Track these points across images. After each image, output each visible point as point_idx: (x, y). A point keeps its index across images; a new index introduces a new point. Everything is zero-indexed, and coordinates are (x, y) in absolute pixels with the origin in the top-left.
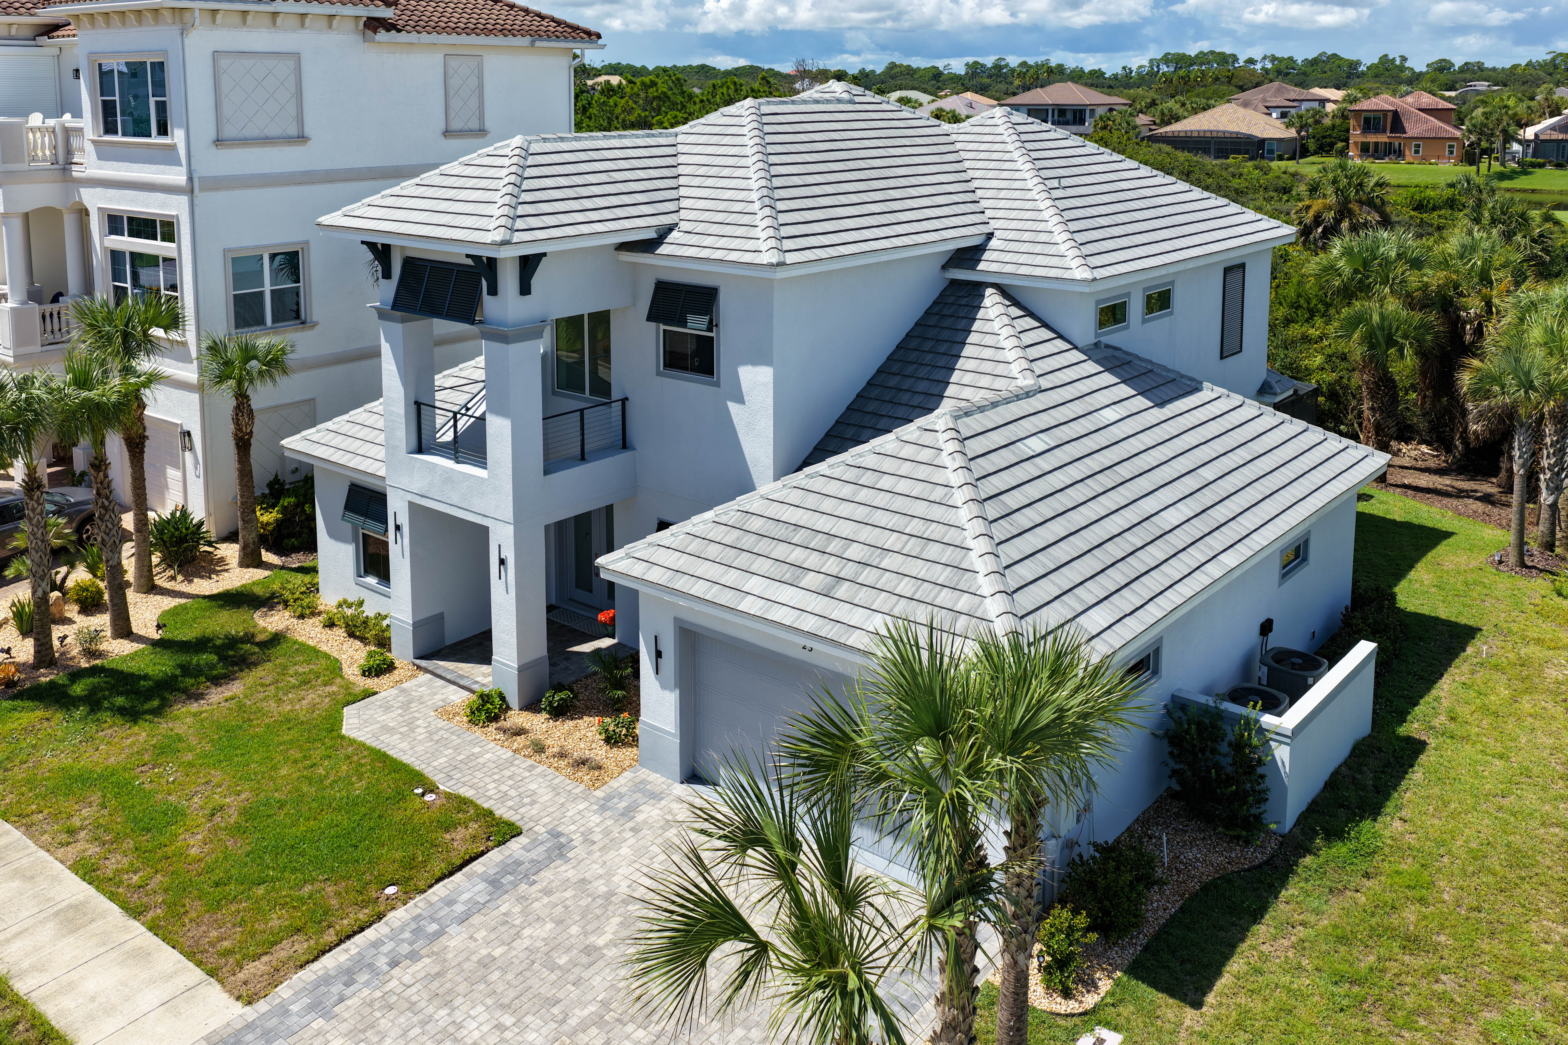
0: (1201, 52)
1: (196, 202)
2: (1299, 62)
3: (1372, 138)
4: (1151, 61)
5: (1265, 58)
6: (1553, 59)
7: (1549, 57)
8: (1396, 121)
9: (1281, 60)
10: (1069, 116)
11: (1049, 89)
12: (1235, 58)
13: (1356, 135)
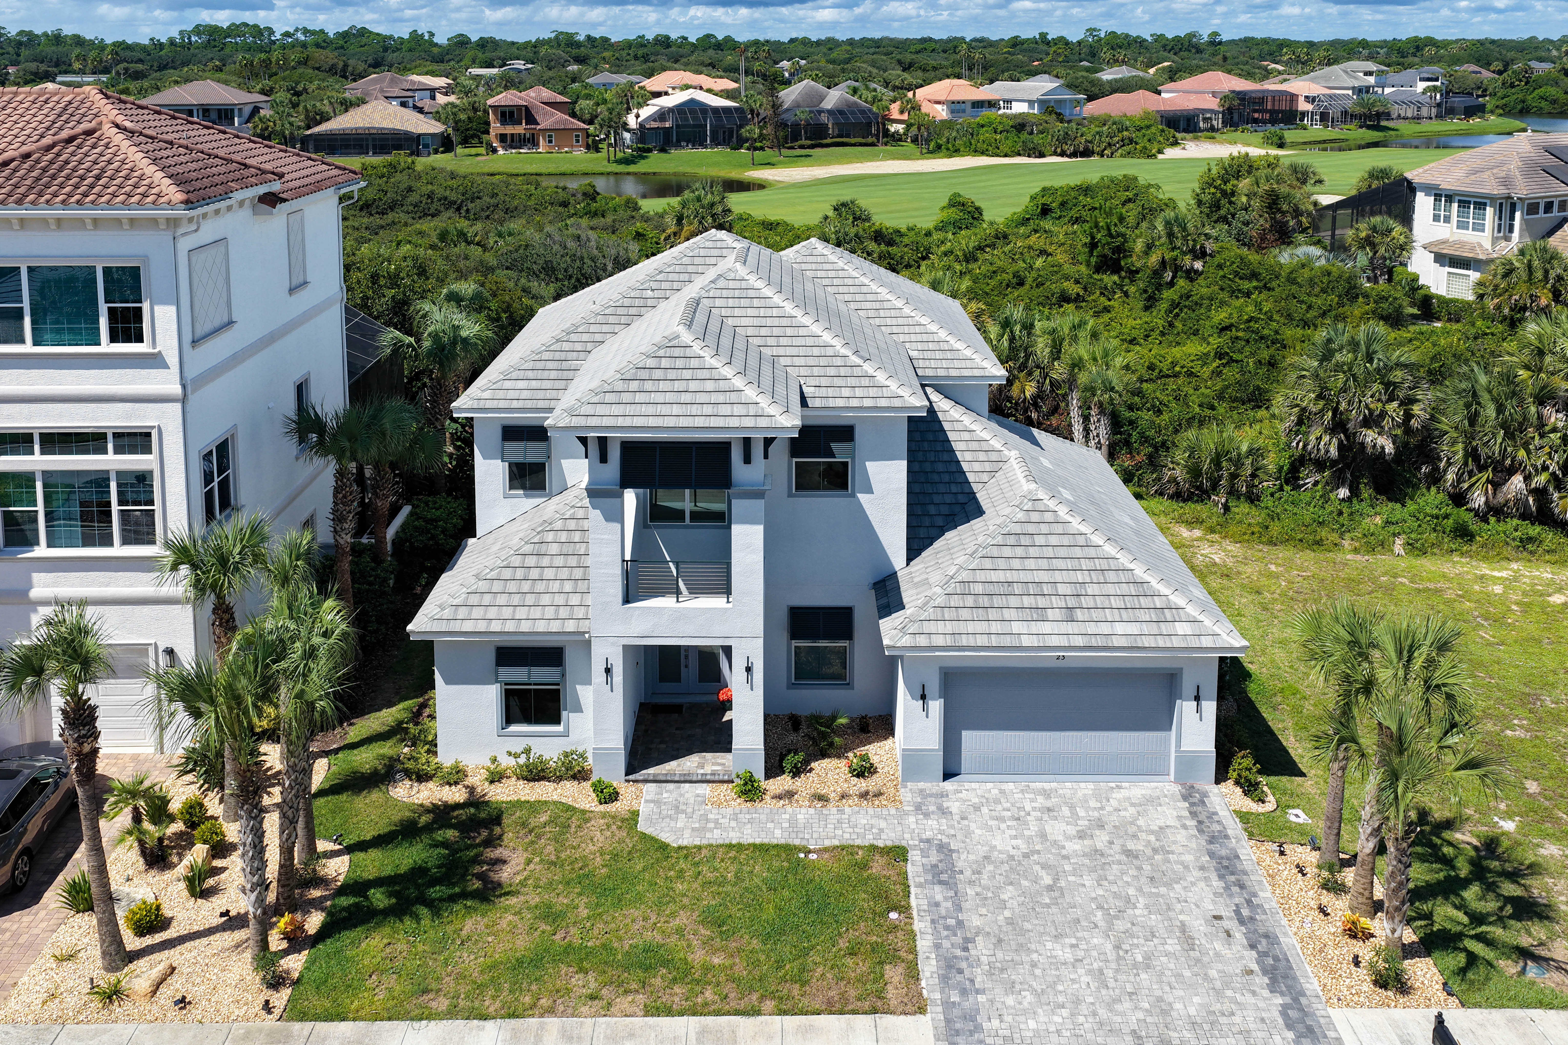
0: (233, 24)
1: (188, 409)
2: (331, 35)
3: (509, 130)
4: (181, 33)
5: (297, 30)
6: (557, 37)
7: (553, 35)
8: (527, 115)
9: (313, 33)
10: (214, 115)
11: (190, 86)
12: (271, 31)
13: (496, 127)
